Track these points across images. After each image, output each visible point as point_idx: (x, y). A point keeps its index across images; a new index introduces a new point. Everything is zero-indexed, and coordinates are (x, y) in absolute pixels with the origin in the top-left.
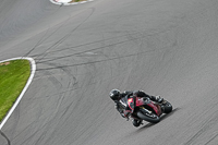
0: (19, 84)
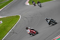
0: (17, 20)
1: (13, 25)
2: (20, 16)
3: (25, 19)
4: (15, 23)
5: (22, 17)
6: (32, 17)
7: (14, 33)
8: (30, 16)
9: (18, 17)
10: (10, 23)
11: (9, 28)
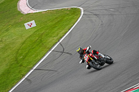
0: (73, 21)
1: (63, 31)
3: (94, 18)
4: (67, 27)
5: (86, 13)
7: (63, 52)
9: (75, 12)
10: (53, 27)
11: (51, 39)
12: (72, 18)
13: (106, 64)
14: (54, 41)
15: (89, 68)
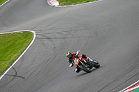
1: (16, 55)
2: (33, 34)
3: (46, 42)
4: (19, 51)
5: (38, 36)
6: (64, 38)
7: (15, 76)
8: (58, 33)
9: (28, 35)
10: (6, 50)
11: (3, 63)
12: (25, 42)
13: (94, 68)
14: (6, 65)
15: (77, 72)
